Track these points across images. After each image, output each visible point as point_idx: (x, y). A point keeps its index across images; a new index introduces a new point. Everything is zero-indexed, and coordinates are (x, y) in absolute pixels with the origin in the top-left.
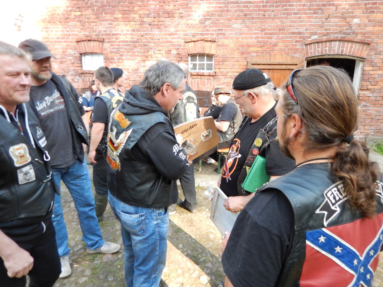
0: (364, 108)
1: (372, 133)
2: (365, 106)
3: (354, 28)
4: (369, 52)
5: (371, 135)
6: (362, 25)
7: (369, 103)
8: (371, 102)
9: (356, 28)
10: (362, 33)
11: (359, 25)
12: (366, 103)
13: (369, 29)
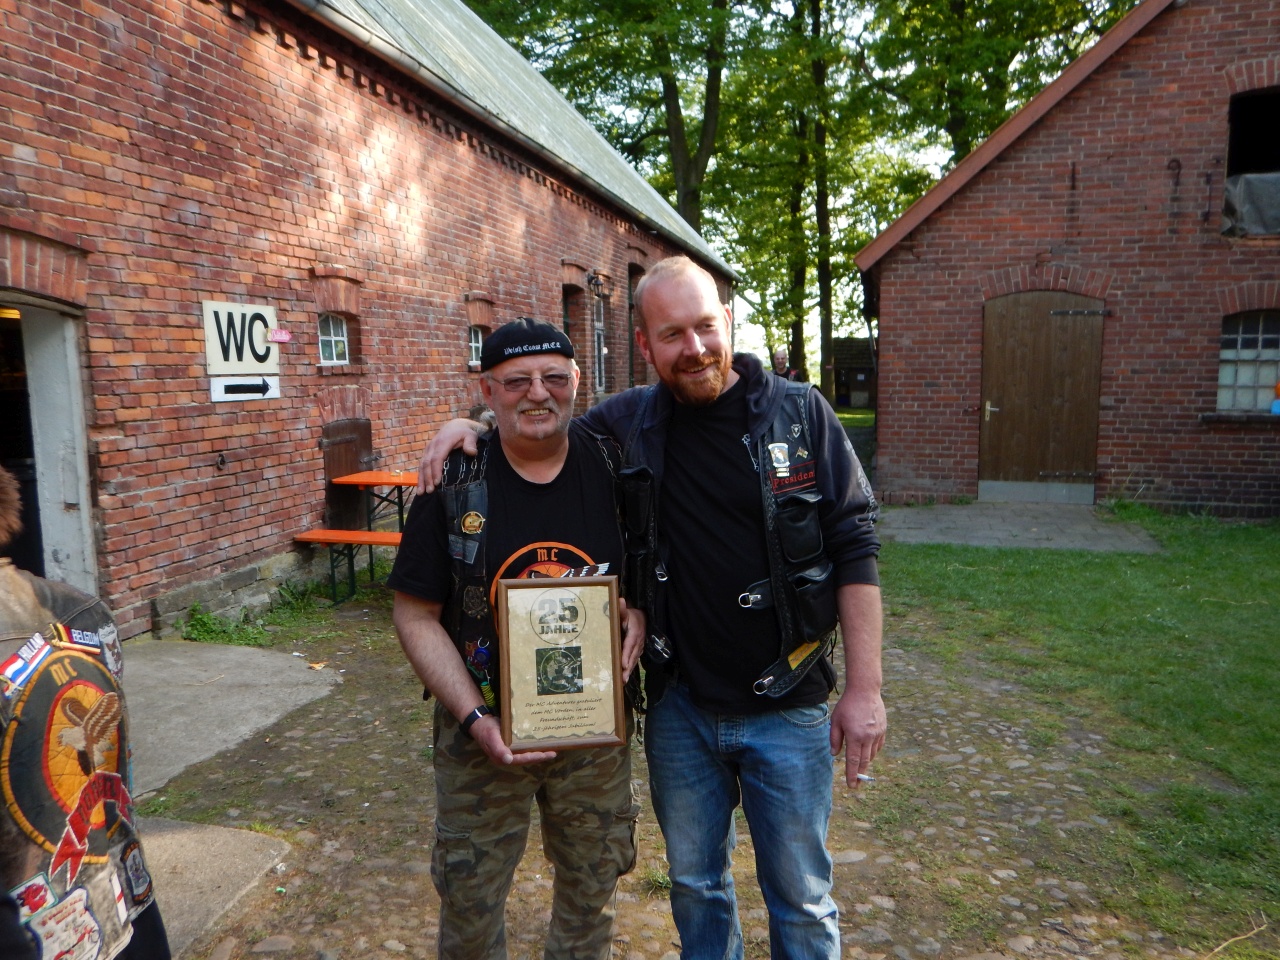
0: (121, 496)
1: (165, 581)
2: (125, 487)
3: (21, 180)
4: (91, 285)
5: (164, 586)
6: (48, 176)
7: (131, 474)
8: (136, 467)
9: (29, 183)
10: (53, 207)
11: (38, 174)
12: (124, 475)
13: (73, 195)
